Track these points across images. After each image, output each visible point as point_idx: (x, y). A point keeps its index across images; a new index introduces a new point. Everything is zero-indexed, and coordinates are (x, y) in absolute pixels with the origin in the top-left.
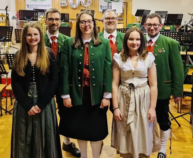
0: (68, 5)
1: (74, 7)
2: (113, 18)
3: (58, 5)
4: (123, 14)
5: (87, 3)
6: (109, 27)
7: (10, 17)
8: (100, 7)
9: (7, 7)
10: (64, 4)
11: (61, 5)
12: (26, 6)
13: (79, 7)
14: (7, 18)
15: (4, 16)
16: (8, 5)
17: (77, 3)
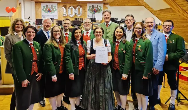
0: (67, 16)
1: (72, 17)
4: (102, 21)
5: (79, 14)
6: (86, 28)
7: (31, 23)
8: (88, 17)
9: (29, 17)
10: (65, 14)
11: (63, 15)
12: (42, 16)
13: (74, 17)
15: (28, 22)
16: (30, 16)
17: (74, 14)
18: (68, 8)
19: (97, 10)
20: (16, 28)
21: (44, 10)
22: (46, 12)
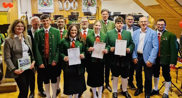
0: (63, 9)
1: (67, 10)
2: (86, 22)
3: (58, 9)
4: (96, 14)
5: (75, 7)
7: (28, 18)
8: (83, 10)
9: (26, 12)
10: (61, 8)
11: (59, 9)
12: (38, 10)
13: (70, 10)
14: (27, 18)
15: (24, 17)
17: (69, 7)
18: (63, 2)
19: (91, 4)
20: (17, 30)
21: (40, 3)
22: (42, 6)
